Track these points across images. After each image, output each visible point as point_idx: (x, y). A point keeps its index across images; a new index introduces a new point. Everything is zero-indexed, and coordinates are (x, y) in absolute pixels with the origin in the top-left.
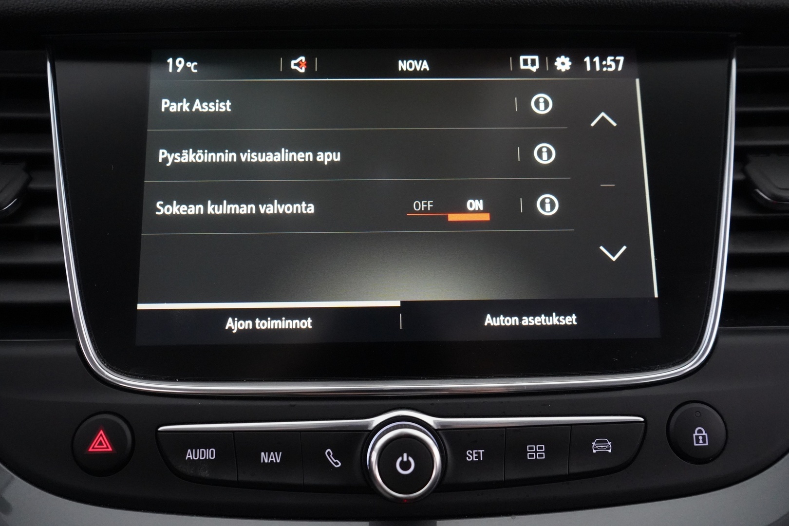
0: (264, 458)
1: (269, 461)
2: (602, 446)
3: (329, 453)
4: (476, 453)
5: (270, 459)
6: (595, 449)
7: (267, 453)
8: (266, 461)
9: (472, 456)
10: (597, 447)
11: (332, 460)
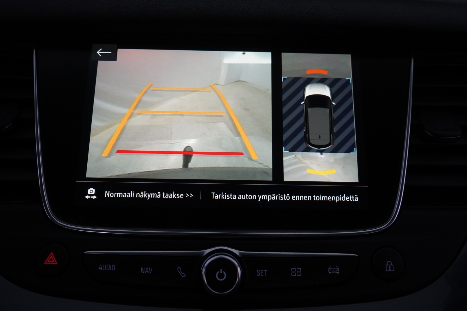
0: (143, 271)
1: (145, 273)
2: (334, 270)
3: (179, 269)
4: (262, 272)
5: (146, 271)
6: (330, 271)
7: (144, 268)
8: (144, 273)
9: (260, 273)
10: (330, 270)
11: (181, 273)
